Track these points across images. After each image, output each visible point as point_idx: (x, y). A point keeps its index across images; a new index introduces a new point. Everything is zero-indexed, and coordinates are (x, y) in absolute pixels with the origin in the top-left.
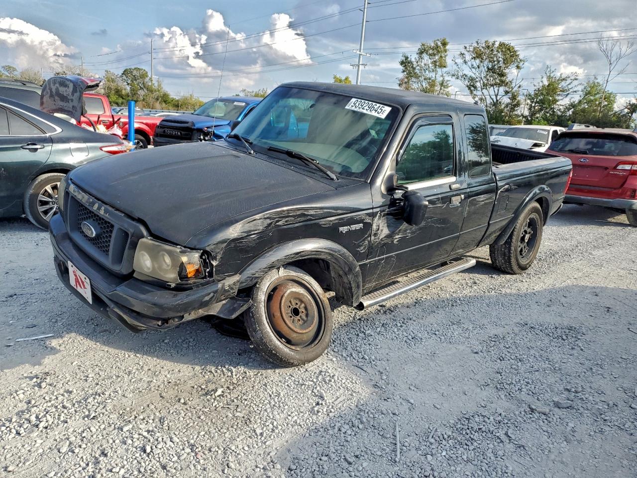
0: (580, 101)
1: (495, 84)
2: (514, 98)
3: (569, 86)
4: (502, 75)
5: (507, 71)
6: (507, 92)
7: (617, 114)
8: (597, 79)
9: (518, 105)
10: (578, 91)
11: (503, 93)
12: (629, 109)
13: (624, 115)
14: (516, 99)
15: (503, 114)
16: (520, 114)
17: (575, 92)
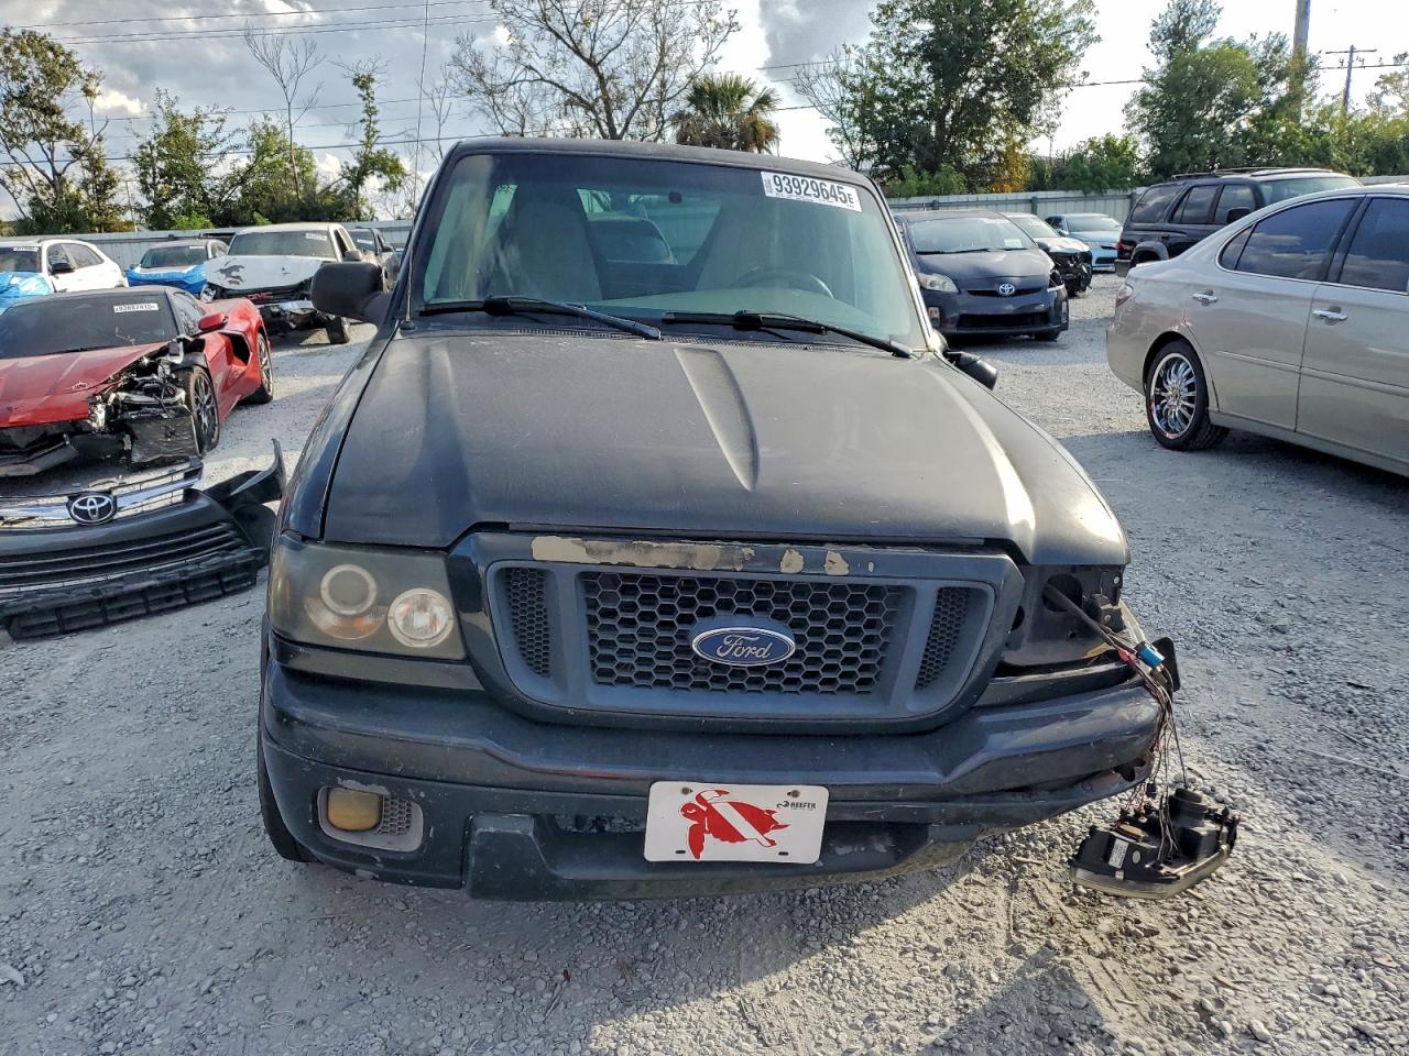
0: (250, 169)
1: (43, 135)
2: (95, 166)
3: (218, 135)
4: (50, 111)
5: (57, 101)
6: (77, 154)
7: (331, 190)
8: (269, 119)
9: (110, 182)
10: (242, 145)
11: (69, 157)
12: (348, 178)
13: (343, 192)
14: (99, 169)
15: (81, 207)
16: (123, 203)
17: (237, 148)
